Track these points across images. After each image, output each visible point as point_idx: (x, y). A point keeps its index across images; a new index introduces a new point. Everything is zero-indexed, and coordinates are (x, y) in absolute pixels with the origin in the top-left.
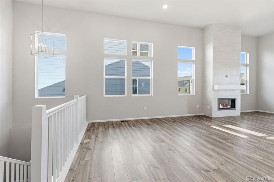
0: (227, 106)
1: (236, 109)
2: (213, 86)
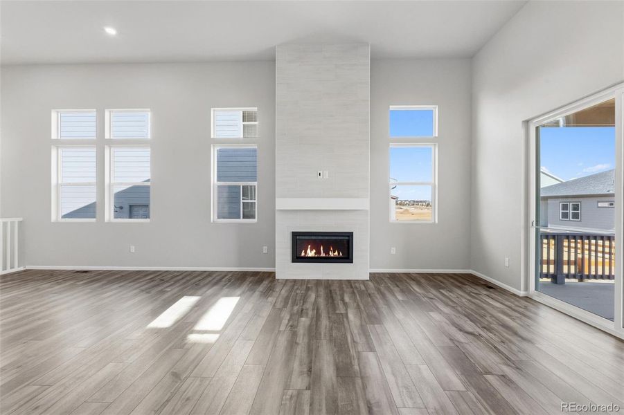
1: (351, 262)
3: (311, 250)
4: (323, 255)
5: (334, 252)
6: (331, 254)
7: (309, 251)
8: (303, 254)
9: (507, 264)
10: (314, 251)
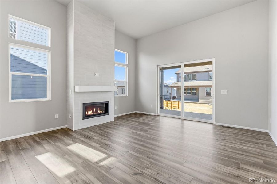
0: (97, 111)
1: (108, 114)
2: (74, 87)
3: (90, 111)
4: (95, 113)
5: (100, 111)
6: (99, 112)
7: (89, 111)
8: (87, 113)
9: (151, 107)
10: (91, 111)
